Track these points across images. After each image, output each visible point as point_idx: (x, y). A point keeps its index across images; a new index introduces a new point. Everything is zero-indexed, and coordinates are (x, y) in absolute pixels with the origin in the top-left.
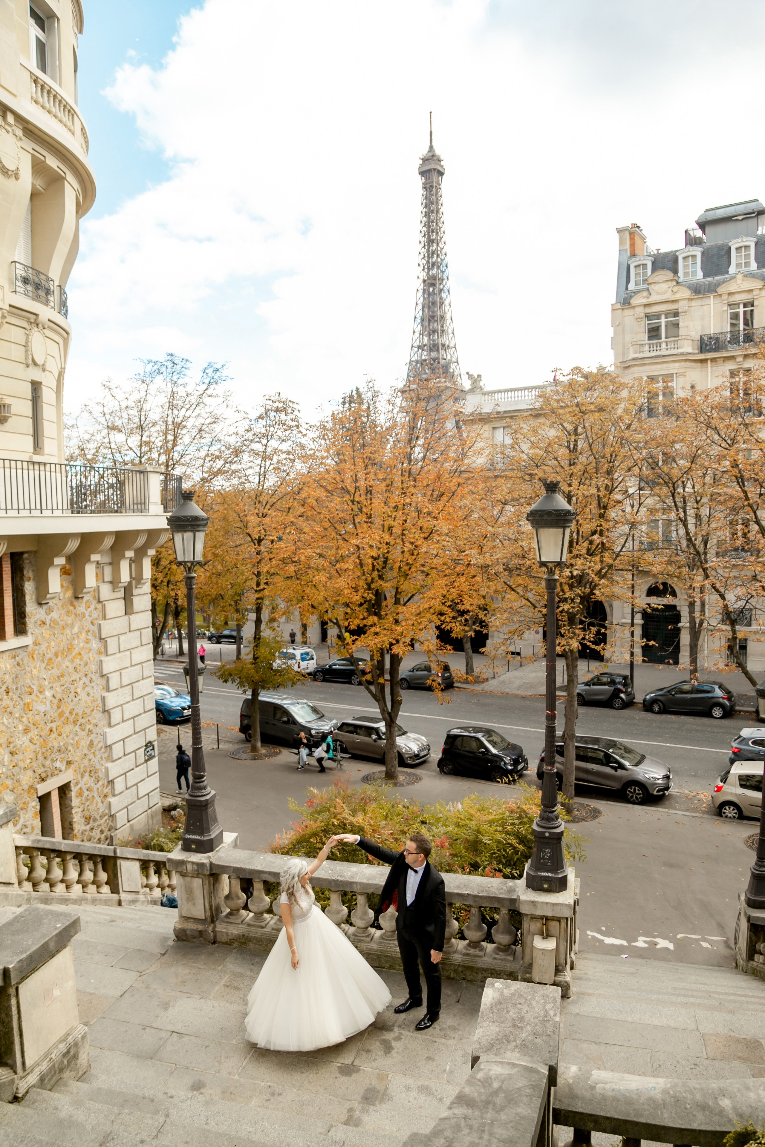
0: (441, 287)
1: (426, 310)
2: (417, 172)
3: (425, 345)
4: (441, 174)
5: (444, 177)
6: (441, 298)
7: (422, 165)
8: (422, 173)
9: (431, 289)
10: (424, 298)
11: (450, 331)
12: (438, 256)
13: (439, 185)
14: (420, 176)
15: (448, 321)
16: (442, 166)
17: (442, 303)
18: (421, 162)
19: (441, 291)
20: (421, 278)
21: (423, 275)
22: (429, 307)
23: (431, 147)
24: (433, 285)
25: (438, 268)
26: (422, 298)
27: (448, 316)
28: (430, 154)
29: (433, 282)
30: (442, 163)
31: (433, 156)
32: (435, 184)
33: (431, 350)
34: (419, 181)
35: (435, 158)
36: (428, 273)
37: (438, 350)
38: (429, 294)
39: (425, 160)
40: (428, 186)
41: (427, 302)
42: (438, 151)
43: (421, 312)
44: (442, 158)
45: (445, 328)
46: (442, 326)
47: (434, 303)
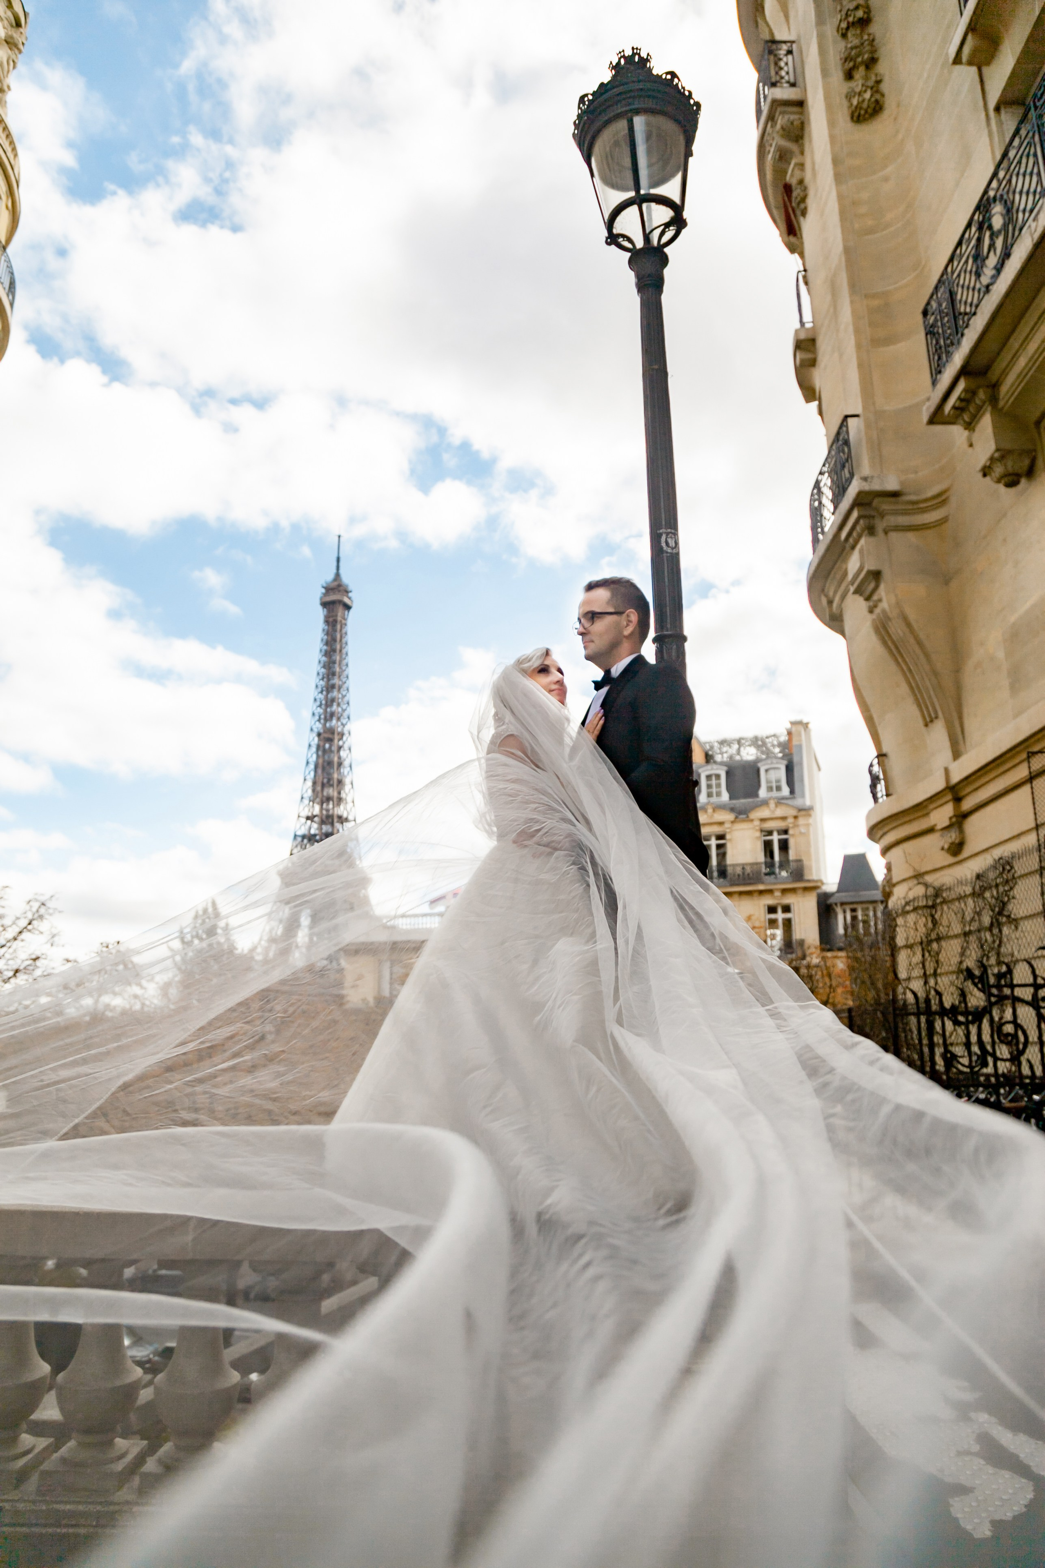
0: (341, 743)
1: (320, 771)
2: (318, 602)
3: (315, 816)
4: (348, 607)
5: (352, 611)
6: (339, 758)
7: (325, 595)
8: (324, 604)
9: (327, 746)
10: (318, 756)
11: (349, 799)
12: (339, 705)
13: (345, 619)
14: (320, 608)
15: (347, 787)
16: (350, 598)
17: (340, 764)
18: (323, 591)
19: (340, 748)
20: (316, 730)
21: (318, 726)
22: (324, 769)
23: (338, 575)
24: (330, 740)
25: (339, 719)
26: (315, 756)
27: (347, 781)
28: (336, 583)
29: (330, 736)
30: (350, 595)
31: (339, 586)
32: (339, 619)
33: (322, 822)
34: (320, 613)
35: (341, 588)
36: (325, 725)
37: (332, 824)
38: (324, 751)
39: (329, 590)
40: (331, 620)
41: (321, 761)
42: (346, 579)
43: (312, 774)
44: (350, 588)
45: (343, 795)
46: (339, 793)
47: (330, 763)
